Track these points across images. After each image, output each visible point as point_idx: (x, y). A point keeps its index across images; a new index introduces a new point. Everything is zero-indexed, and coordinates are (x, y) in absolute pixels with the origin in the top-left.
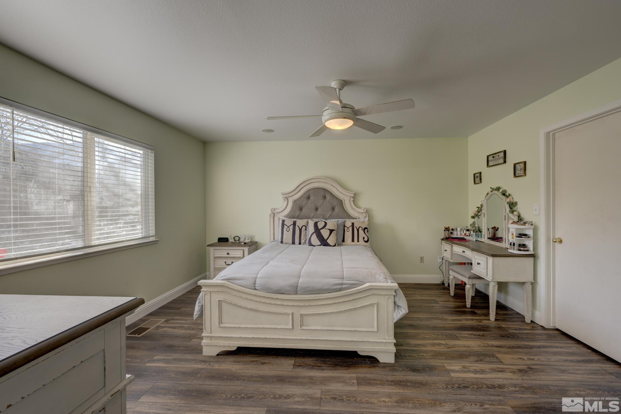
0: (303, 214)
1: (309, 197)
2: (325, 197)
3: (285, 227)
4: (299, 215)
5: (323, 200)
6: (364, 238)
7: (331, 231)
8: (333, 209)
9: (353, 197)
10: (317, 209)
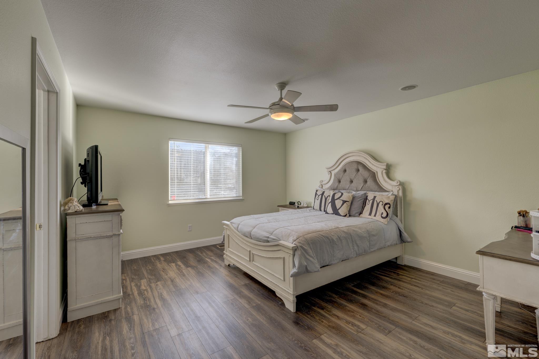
0: (340, 185)
1: (345, 171)
2: (358, 170)
3: (317, 196)
4: (337, 187)
5: (356, 173)
6: (382, 214)
7: (344, 202)
8: (365, 182)
9: (385, 169)
10: (352, 182)
